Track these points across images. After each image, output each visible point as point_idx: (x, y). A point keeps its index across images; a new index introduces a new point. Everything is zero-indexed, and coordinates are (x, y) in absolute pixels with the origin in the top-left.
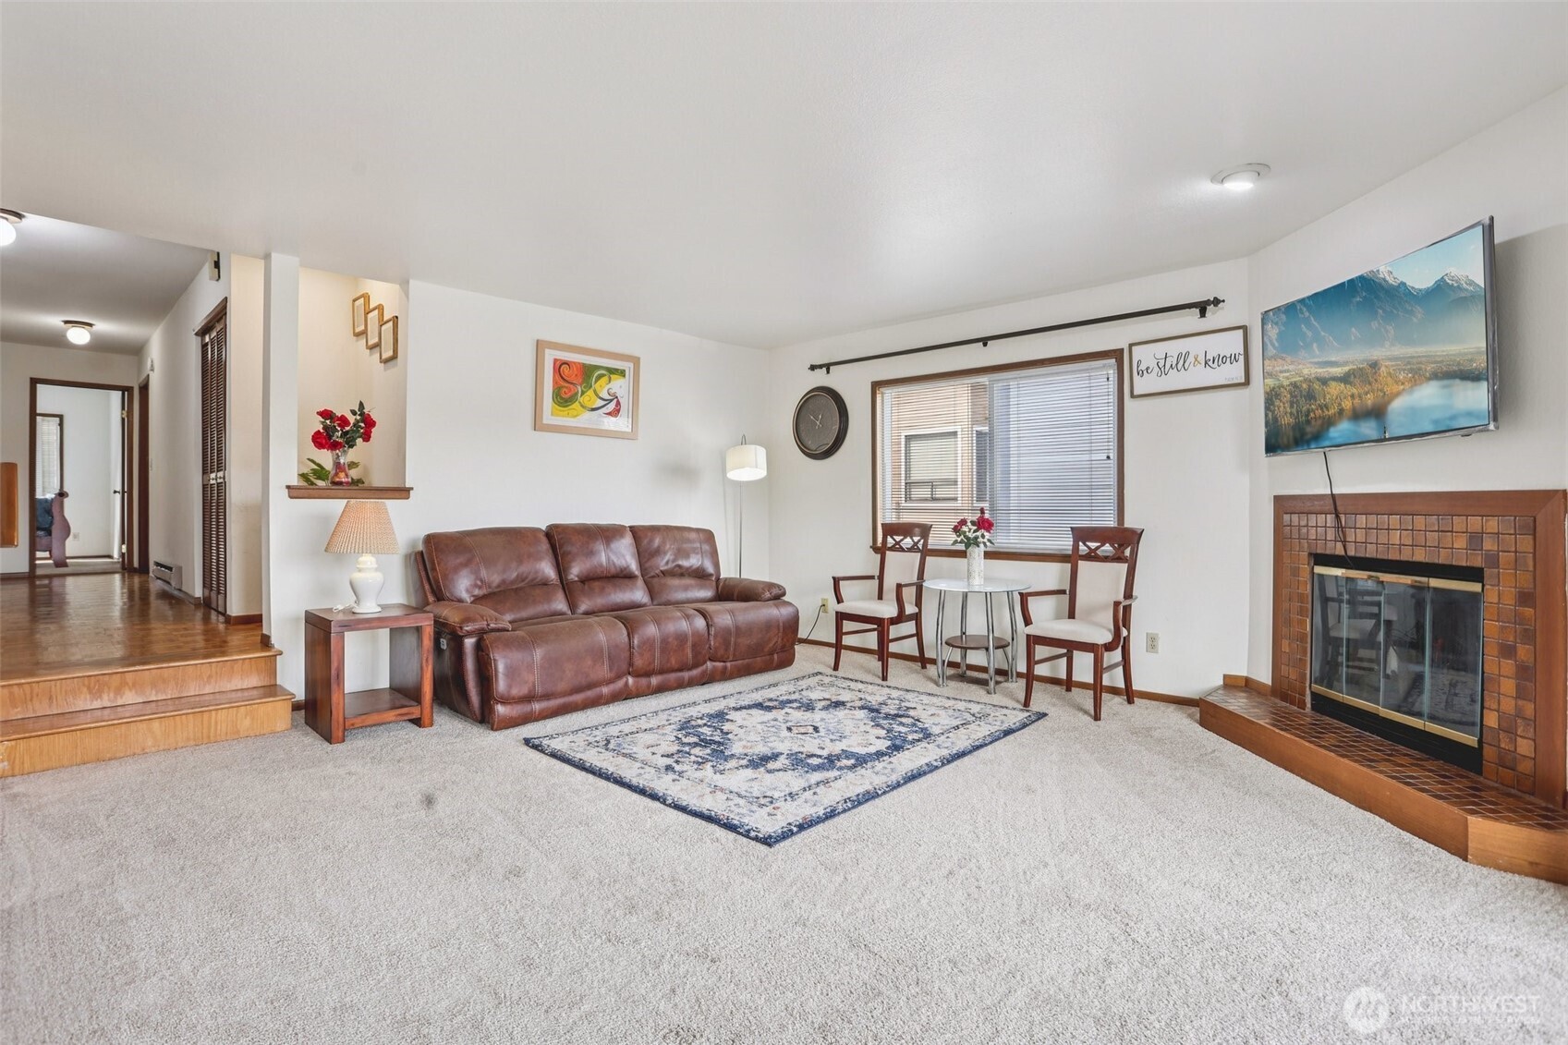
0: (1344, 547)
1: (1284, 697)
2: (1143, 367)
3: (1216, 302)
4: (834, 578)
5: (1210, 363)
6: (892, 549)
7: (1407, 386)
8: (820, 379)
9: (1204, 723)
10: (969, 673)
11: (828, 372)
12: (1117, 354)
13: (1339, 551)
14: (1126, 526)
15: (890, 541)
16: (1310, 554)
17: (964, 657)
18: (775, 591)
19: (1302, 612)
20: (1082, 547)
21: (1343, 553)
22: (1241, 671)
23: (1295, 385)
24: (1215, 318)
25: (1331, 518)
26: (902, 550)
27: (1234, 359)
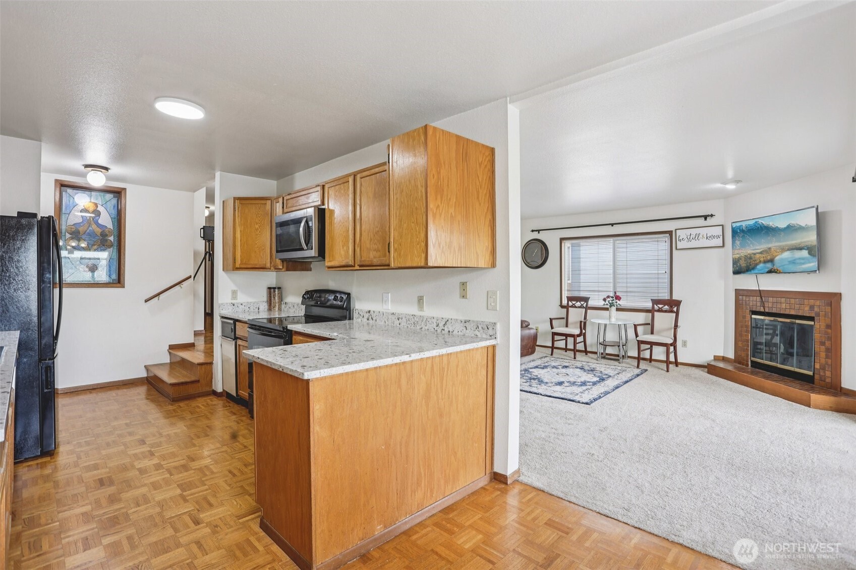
0: (764, 308)
1: (740, 363)
2: (681, 238)
3: (712, 216)
4: (550, 319)
5: (709, 238)
6: (572, 307)
7: (780, 253)
8: (535, 236)
9: (709, 372)
10: (607, 356)
11: (539, 233)
12: (670, 233)
13: (762, 310)
14: (673, 299)
15: (570, 304)
16: (750, 311)
17: (605, 349)
18: (527, 324)
19: (747, 331)
20: (655, 306)
21: (763, 311)
22: (721, 354)
23: (746, 256)
24: (710, 221)
25: (759, 299)
26: (576, 307)
27: (718, 237)
